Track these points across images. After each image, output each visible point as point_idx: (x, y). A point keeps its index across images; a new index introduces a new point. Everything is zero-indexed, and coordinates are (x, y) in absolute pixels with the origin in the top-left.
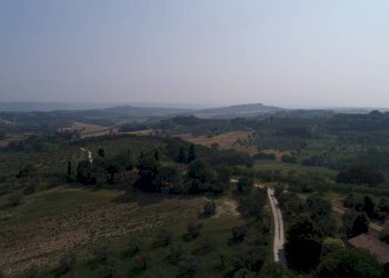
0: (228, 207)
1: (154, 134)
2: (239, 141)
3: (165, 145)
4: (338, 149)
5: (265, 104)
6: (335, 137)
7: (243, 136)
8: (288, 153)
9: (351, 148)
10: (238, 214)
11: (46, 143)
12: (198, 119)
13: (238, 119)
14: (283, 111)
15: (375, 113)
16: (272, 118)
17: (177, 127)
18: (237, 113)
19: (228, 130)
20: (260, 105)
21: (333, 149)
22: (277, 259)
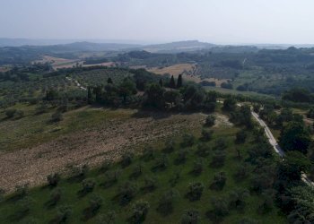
0: (222, 120)
1: (115, 66)
2: (185, 71)
3: (132, 75)
4: (263, 77)
5: (200, 41)
6: (260, 68)
7: (188, 67)
8: (225, 81)
9: (274, 77)
10: (231, 124)
11: (29, 74)
12: (148, 53)
13: (183, 53)
14: (217, 47)
15: (292, 49)
16: (210, 53)
17: (133, 60)
18: (178, 48)
19: (176, 63)
20: (197, 41)
21: (260, 78)
22: (277, 151)
